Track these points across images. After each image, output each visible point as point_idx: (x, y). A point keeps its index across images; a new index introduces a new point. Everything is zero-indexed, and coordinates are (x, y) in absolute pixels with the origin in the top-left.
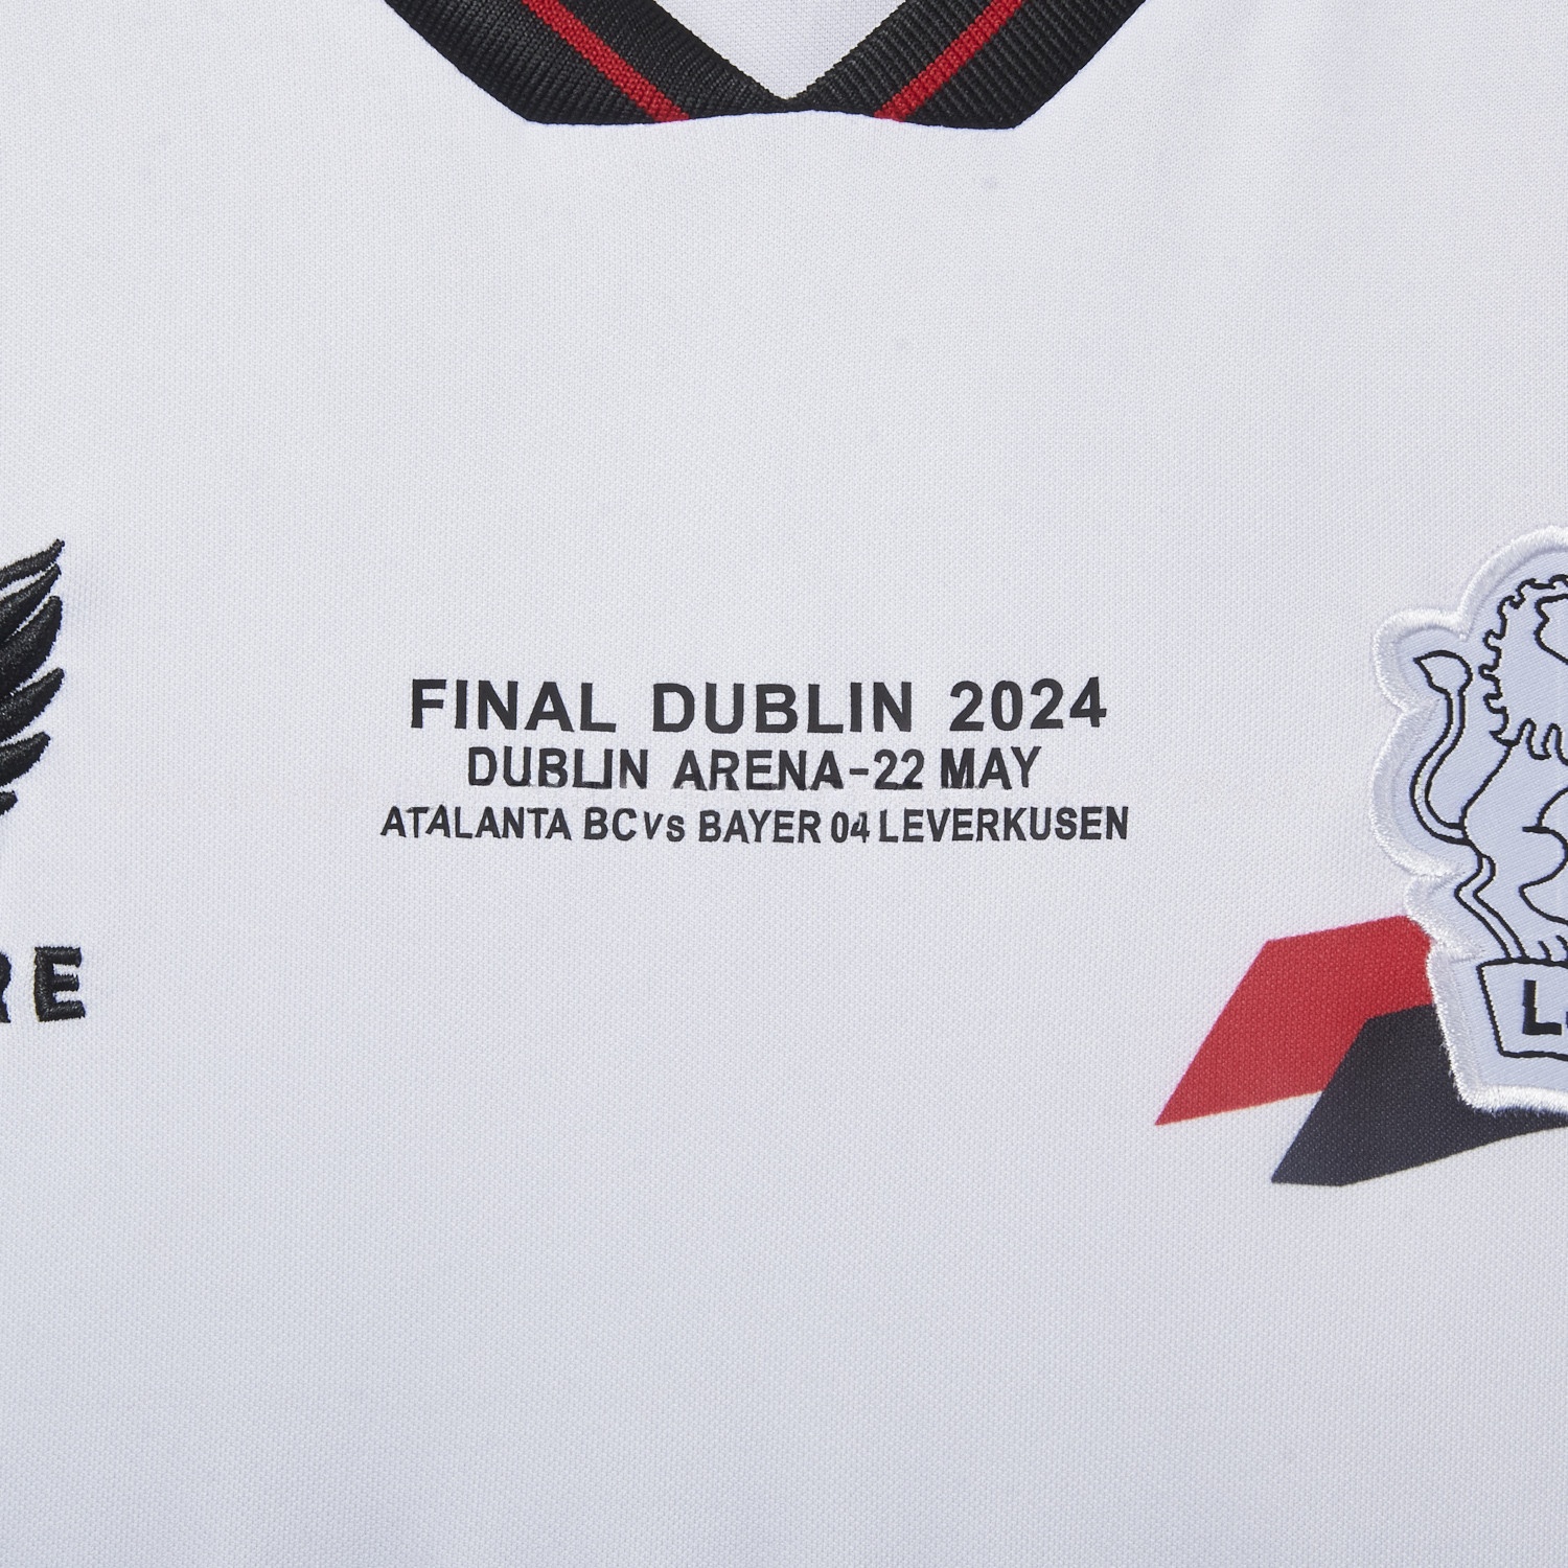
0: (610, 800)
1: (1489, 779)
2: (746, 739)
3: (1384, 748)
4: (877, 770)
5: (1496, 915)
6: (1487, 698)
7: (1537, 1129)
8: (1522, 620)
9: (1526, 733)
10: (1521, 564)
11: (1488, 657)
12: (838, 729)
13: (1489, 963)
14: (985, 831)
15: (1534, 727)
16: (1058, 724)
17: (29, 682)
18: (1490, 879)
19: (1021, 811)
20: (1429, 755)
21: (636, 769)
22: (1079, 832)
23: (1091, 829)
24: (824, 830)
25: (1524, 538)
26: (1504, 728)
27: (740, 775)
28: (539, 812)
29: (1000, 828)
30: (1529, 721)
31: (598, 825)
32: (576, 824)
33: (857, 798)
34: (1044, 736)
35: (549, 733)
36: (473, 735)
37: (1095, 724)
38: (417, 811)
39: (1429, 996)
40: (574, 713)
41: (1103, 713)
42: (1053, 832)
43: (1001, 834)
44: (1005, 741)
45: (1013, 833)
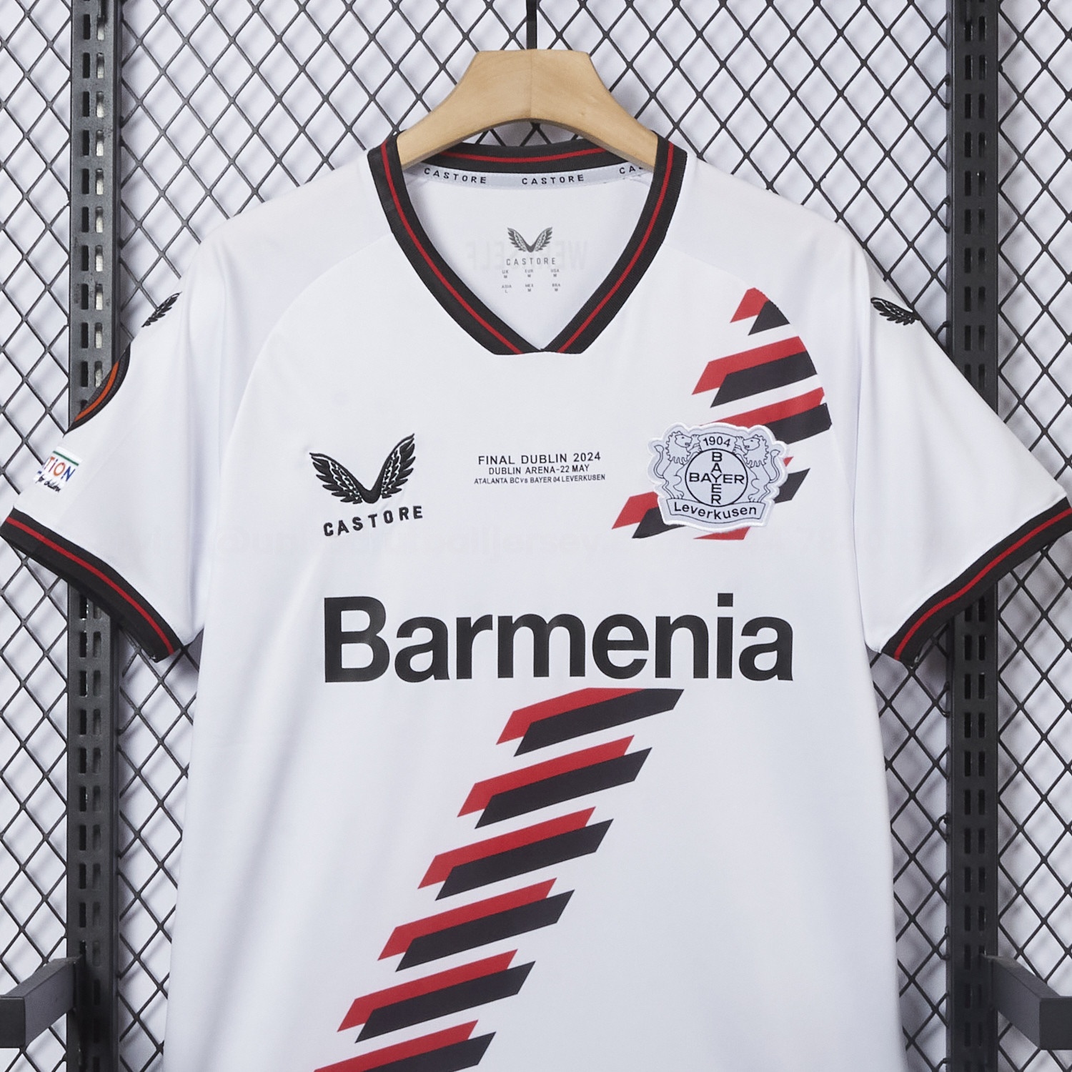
0: (514, 476)
1: (667, 467)
2: (538, 464)
3: (649, 462)
4: (561, 469)
5: (669, 491)
6: (667, 453)
7: (677, 528)
8: (673, 439)
9: (674, 459)
10: (672, 429)
11: (667, 446)
12: (554, 462)
13: (668, 499)
14: (580, 479)
16: (592, 460)
17: (409, 459)
18: (668, 485)
19: (586, 475)
20: (657, 463)
21: (518, 471)
22: (597, 479)
23: (599, 478)
24: (552, 480)
25: (672, 425)
26: (670, 458)
27: (537, 471)
28: (502, 479)
30: (674, 457)
31: (512, 481)
32: (509, 481)
33: (558, 474)
34: (590, 462)
35: (503, 464)
36: (490, 466)
37: (599, 460)
38: (480, 479)
39: (658, 505)
40: (508, 462)
41: (600, 458)
42: (592, 479)
43: (583, 480)
44: (583, 463)
45: (585, 479)
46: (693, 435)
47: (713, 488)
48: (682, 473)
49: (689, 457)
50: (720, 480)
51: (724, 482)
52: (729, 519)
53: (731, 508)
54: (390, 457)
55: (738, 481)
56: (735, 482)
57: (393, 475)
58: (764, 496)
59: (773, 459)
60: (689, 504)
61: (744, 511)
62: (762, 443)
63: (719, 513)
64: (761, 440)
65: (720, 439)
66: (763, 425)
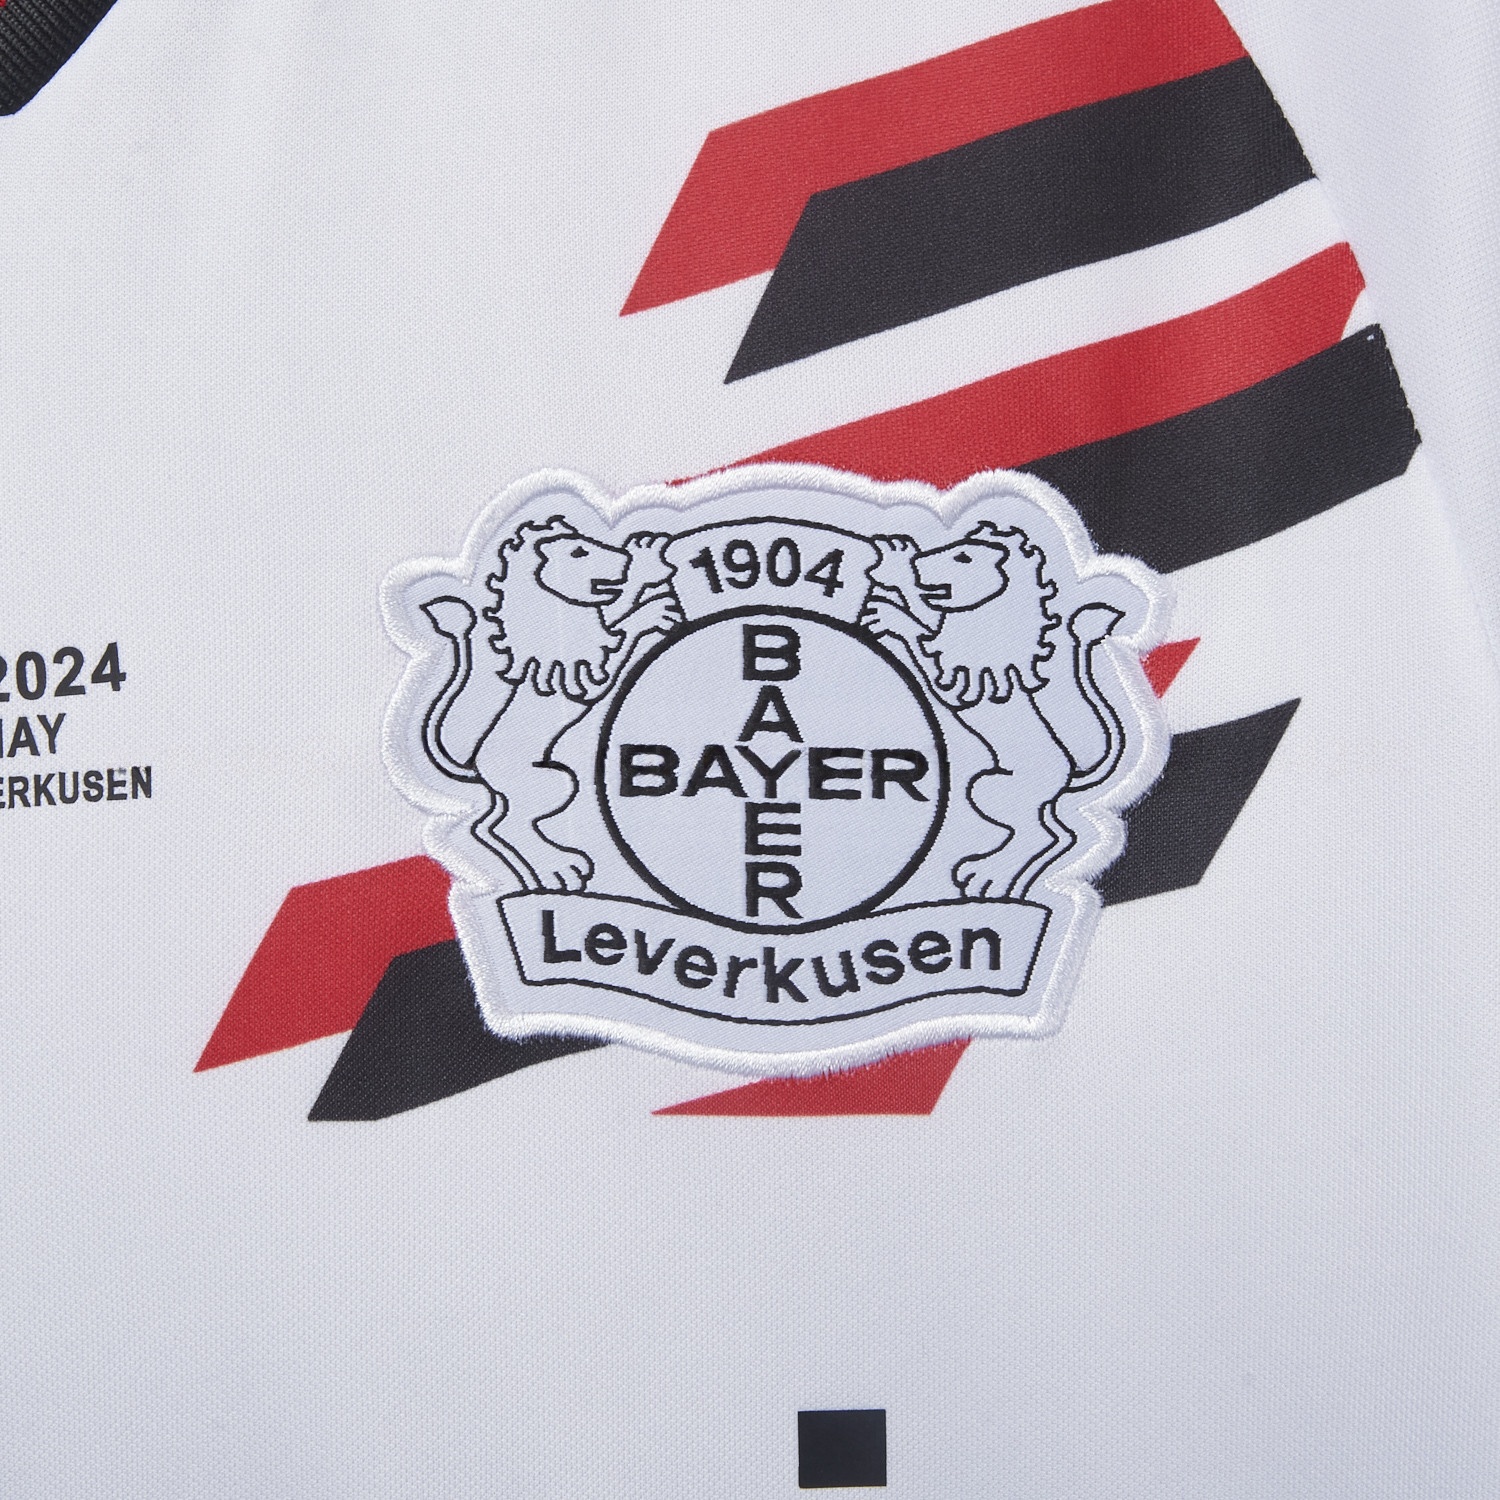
1: (498, 718)
3: (396, 696)
5: (512, 849)
6: (492, 639)
7: (563, 1054)
8: (523, 561)
9: (530, 672)
10: (518, 508)
11: (491, 600)
13: (508, 896)
14: (17, 798)
15: (538, 665)
16: (81, 690)
18: (504, 815)
19: (50, 777)
20: (439, 698)
22: (106, 793)
23: (118, 790)
25: (519, 483)
26: (510, 667)
29: (31, 795)
30: (533, 659)
34: (69, 703)
37: (116, 688)
39: (452, 930)
41: (123, 677)
42: (81, 795)
43: (31, 800)
44: (31, 709)
45: (43, 798)
46: (638, 536)
47: (753, 829)
48: (578, 751)
49: (615, 659)
50: (794, 784)
51: (817, 792)
52: (848, 1002)
53: (857, 936)
55: (891, 787)
56: (879, 793)
58: (1042, 861)
59: (1084, 654)
60: (628, 919)
61: (928, 951)
62: (1020, 568)
63: (794, 964)
64: (1016, 555)
65: (784, 553)
66: (1022, 469)
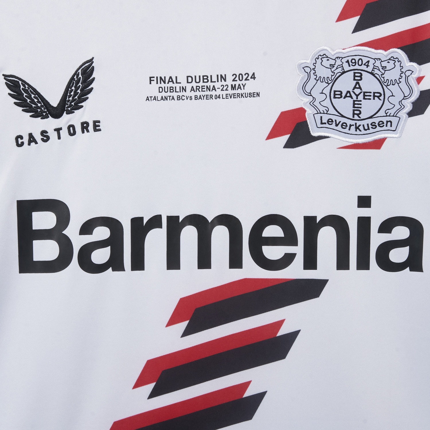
0: (181, 94)
1: (314, 86)
2: (201, 84)
3: (298, 82)
4: (221, 88)
5: (316, 106)
6: (314, 73)
7: (323, 139)
8: (319, 61)
10: (318, 53)
11: (314, 67)
12: (215, 82)
13: (315, 114)
14: (238, 97)
15: (321, 78)
16: (249, 80)
17: (90, 79)
18: (315, 101)
19: (243, 93)
20: (305, 82)
21: (184, 89)
22: (252, 96)
23: (254, 96)
24: (214, 97)
25: (319, 48)
26: (316, 78)
27: (200, 90)
28: (170, 96)
29: (240, 96)
30: (320, 77)
31: (179, 98)
32: (176, 98)
33: (219, 92)
34: (247, 82)
35: (171, 84)
36: (159, 85)
37: (254, 79)
38: (151, 97)
39: (306, 119)
40: (175, 81)
41: (255, 78)
42: (248, 96)
43: (240, 97)
44: (241, 83)
45: (242, 97)
46: (337, 58)
47: (354, 104)
48: (327, 91)
49: (333, 77)
50: (361, 97)
51: (364, 99)
52: (368, 132)
53: (370, 121)
54: (72, 79)
55: (376, 98)
56: (374, 99)
57: (76, 93)
58: (399, 110)
59: (407, 78)
60: (334, 118)
61: (381, 124)
62: (397, 64)
63: (360, 125)
64: (397, 62)
65: (360, 61)
66: (398, 48)
